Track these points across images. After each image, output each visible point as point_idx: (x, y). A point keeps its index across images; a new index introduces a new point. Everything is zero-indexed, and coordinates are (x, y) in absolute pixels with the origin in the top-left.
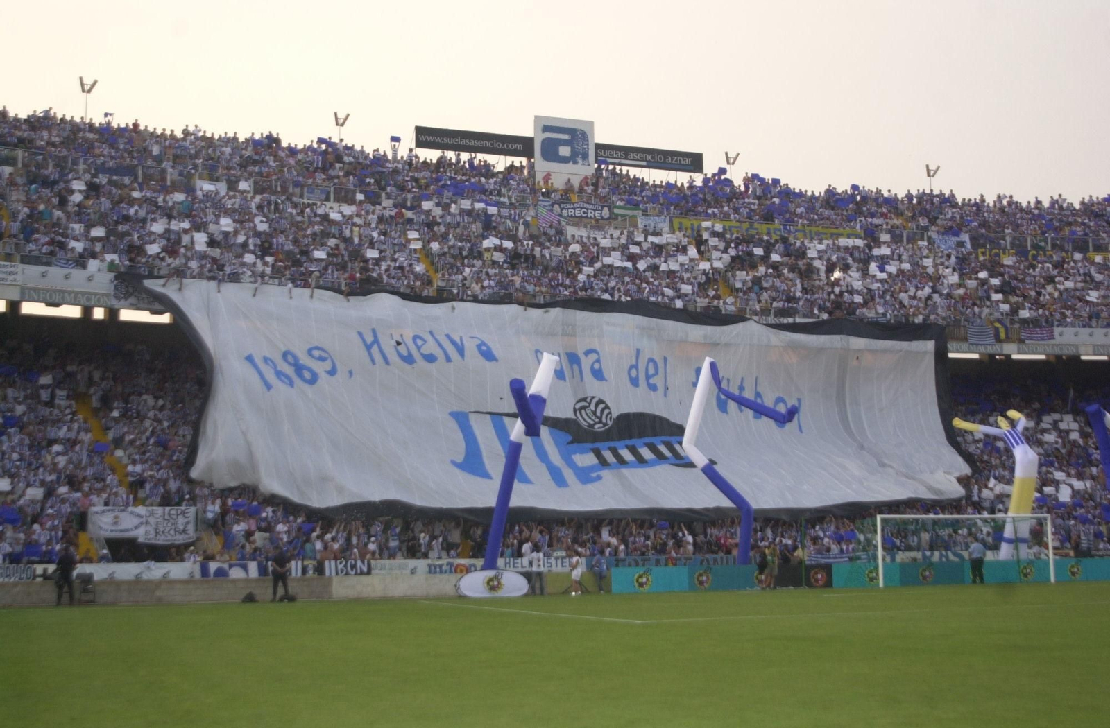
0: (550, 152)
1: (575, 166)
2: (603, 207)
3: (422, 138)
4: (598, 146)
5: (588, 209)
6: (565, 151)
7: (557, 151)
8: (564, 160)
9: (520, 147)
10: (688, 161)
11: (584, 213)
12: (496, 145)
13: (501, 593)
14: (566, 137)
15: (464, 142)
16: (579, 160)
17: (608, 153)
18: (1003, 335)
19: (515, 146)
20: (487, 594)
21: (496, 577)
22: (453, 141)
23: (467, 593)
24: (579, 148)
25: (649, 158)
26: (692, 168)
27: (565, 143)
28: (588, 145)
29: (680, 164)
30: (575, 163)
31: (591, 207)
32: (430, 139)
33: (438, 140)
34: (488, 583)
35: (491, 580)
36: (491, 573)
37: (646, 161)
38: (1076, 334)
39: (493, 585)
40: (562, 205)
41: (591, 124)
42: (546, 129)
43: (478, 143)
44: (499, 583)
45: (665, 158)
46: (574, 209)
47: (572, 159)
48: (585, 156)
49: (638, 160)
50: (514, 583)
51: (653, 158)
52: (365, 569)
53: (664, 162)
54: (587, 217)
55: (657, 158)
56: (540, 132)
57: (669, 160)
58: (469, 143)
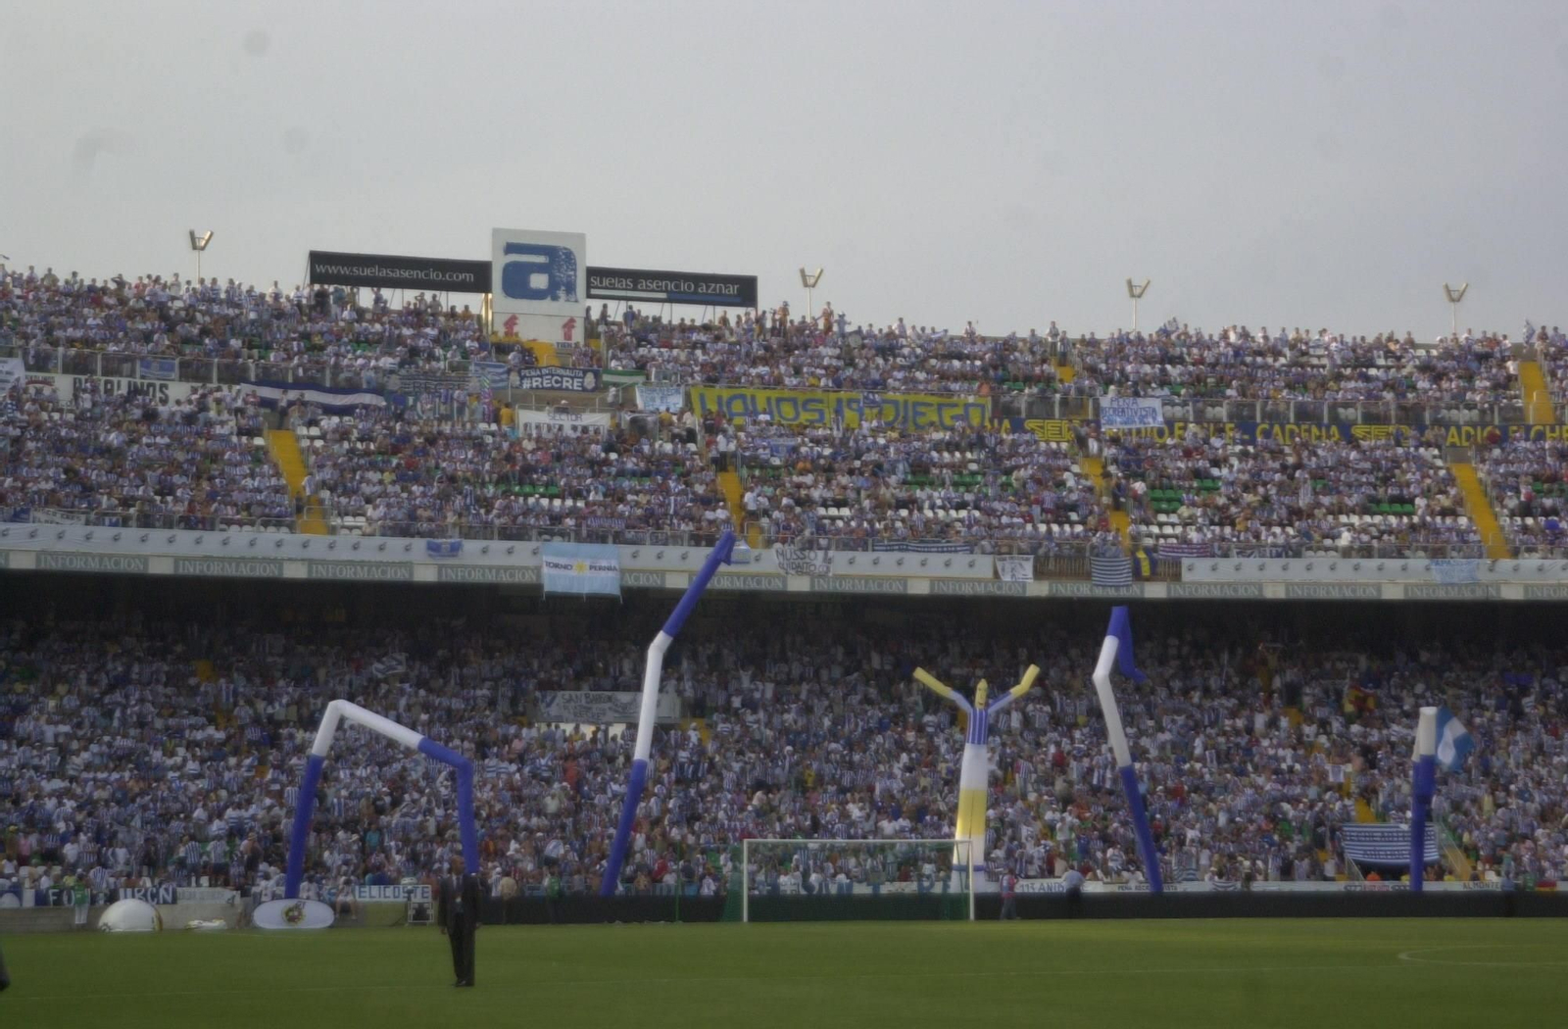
0: (516, 284)
1: (555, 304)
2: (585, 372)
3: (321, 269)
4: (593, 273)
5: (562, 376)
6: (539, 281)
7: (526, 282)
8: (538, 295)
9: (470, 277)
10: (733, 289)
11: (557, 382)
12: (433, 276)
13: (302, 925)
14: (541, 259)
15: (384, 273)
16: (562, 294)
17: (606, 282)
18: (1146, 570)
19: (461, 277)
20: (285, 926)
21: (297, 907)
22: (367, 272)
23: (262, 925)
24: (561, 276)
25: (671, 286)
26: (738, 300)
27: (539, 269)
28: (575, 270)
29: (721, 294)
30: (555, 298)
31: (568, 373)
32: (333, 270)
33: (344, 271)
34: (287, 914)
35: (290, 910)
36: (291, 903)
37: (666, 291)
38: (1261, 568)
39: (292, 917)
40: (523, 373)
41: (581, 238)
42: (511, 248)
43: (406, 274)
44: (300, 914)
45: (696, 287)
46: (541, 376)
47: (551, 293)
48: (570, 288)
49: (653, 291)
50: (317, 915)
51: (677, 286)
52: (169, 898)
53: (696, 292)
54: (560, 389)
55: (684, 287)
56: (502, 252)
57: (703, 289)
58: (391, 274)
